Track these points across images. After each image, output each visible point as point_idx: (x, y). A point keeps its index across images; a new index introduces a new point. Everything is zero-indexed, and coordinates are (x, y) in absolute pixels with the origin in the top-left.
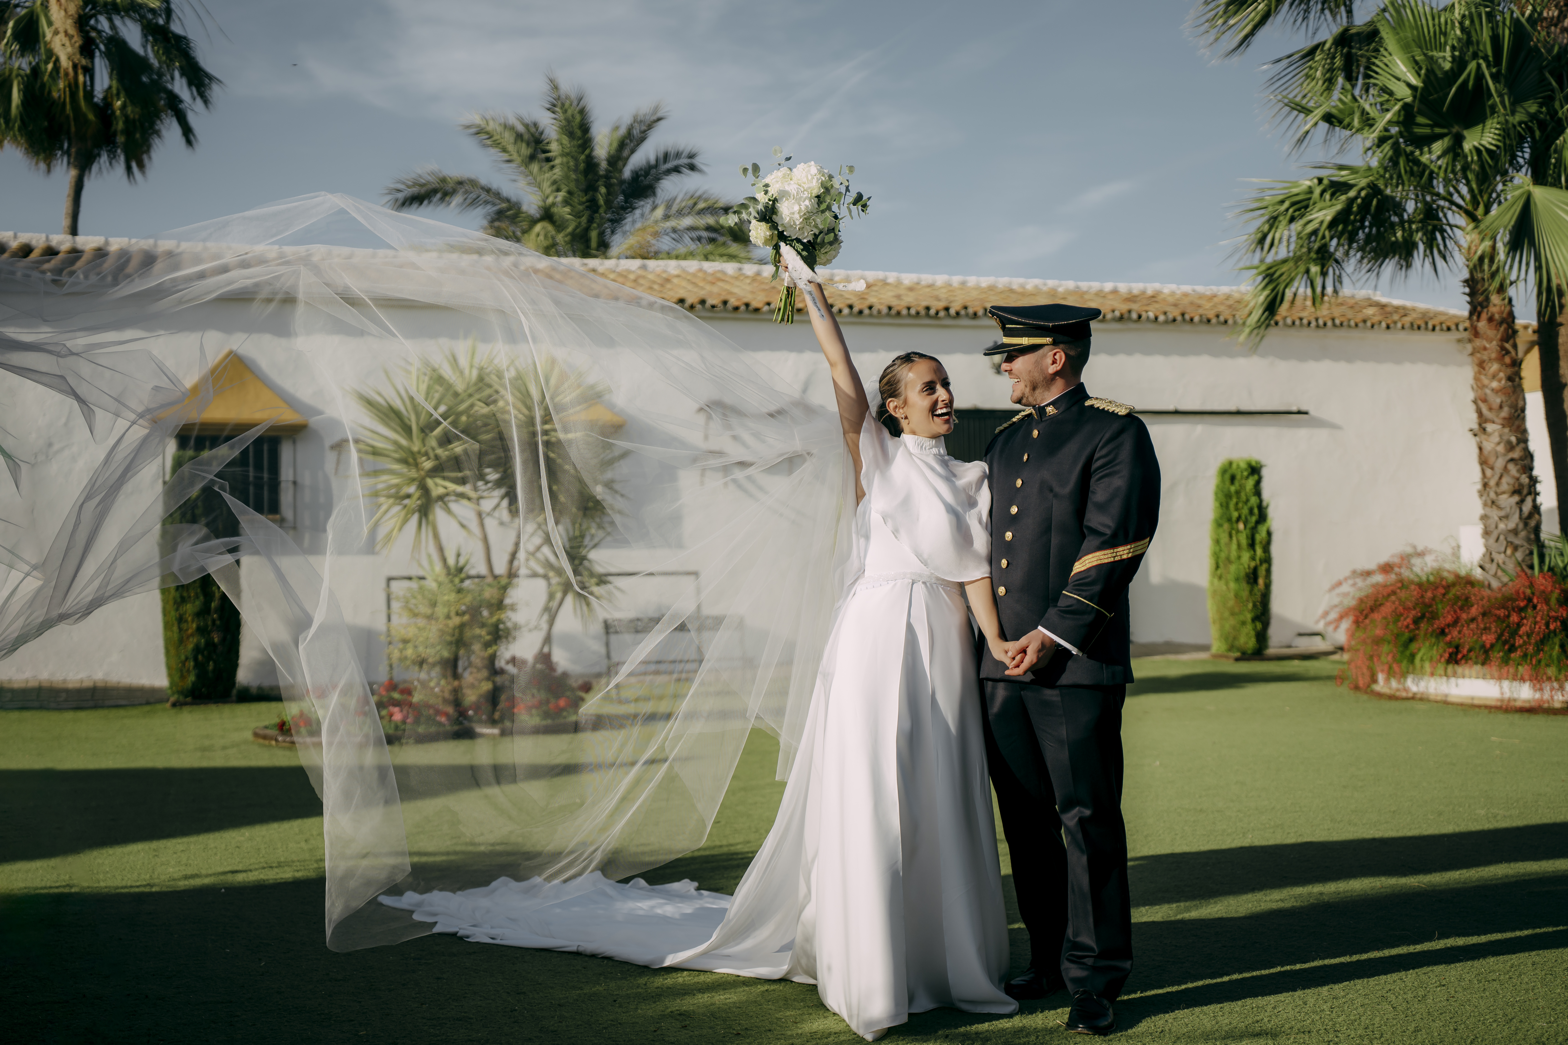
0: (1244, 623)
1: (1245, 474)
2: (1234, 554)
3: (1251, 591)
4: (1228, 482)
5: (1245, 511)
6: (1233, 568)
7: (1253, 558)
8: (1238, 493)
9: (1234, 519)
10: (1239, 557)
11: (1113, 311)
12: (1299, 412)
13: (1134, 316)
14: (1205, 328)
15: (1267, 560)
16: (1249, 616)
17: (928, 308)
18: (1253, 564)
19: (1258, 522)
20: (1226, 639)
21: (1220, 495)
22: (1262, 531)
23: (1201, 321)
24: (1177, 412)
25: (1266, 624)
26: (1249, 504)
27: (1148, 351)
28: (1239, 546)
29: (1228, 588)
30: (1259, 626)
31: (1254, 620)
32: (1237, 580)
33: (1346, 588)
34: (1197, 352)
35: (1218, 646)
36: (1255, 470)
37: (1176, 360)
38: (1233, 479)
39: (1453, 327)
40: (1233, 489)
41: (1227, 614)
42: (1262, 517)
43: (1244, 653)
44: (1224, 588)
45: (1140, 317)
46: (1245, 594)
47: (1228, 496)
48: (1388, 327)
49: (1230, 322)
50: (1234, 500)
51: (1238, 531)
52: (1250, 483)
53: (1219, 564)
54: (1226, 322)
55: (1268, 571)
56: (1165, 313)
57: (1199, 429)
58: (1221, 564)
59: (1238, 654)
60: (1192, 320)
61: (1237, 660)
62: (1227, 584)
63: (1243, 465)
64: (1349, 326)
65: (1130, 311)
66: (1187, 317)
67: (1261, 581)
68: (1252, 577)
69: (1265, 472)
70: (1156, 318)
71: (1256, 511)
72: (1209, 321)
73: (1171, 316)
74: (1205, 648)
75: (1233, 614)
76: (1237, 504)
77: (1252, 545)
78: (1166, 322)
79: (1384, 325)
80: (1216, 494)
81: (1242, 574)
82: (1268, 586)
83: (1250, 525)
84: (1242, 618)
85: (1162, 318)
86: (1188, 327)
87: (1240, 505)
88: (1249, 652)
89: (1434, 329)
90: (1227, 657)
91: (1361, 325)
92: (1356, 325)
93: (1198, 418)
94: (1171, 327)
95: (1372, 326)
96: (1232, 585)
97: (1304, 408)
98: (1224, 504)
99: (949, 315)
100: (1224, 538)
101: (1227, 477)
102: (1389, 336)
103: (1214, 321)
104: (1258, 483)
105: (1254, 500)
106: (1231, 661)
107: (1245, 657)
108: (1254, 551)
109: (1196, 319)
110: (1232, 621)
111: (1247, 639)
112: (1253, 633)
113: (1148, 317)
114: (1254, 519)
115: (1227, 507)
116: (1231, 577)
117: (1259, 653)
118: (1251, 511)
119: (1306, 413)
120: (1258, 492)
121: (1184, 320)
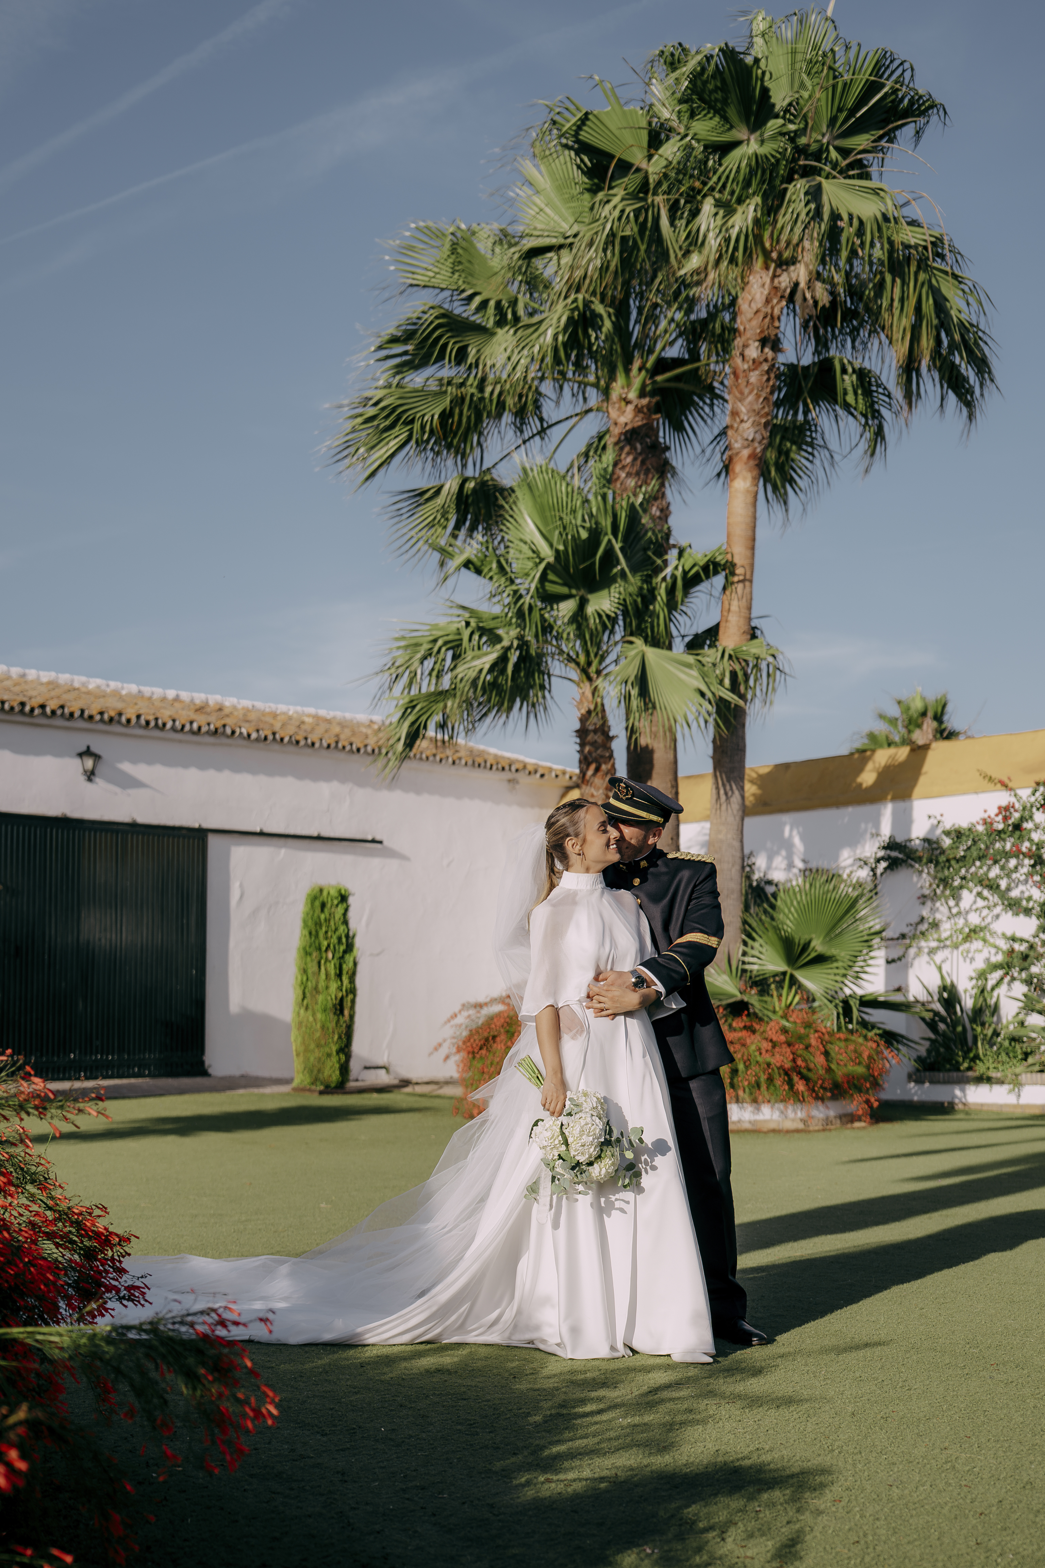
0: (329, 1055)
1: (336, 902)
2: (322, 984)
3: (338, 1021)
4: (318, 910)
5: (334, 940)
6: (320, 998)
7: (340, 989)
8: (327, 921)
9: (324, 948)
10: (327, 988)
11: (209, 724)
12: (373, 841)
13: (228, 731)
14: (292, 748)
15: (353, 991)
16: (334, 1048)
17: (23, 704)
18: (340, 995)
19: (345, 952)
20: (311, 1071)
21: (310, 923)
22: (349, 959)
23: (290, 741)
24: (262, 834)
25: (348, 1056)
26: (337, 933)
27: (237, 769)
28: (327, 975)
29: (315, 1020)
30: (343, 1057)
31: (338, 1053)
32: (325, 1010)
33: (460, 1020)
34: (282, 772)
35: (300, 1078)
36: (343, 898)
37: (263, 779)
38: (323, 906)
39: (507, 768)
40: (323, 917)
41: (312, 1046)
42: (350, 948)
43: (327, 1087)
44: (311, 1019)
45: (233, 732)
46: (331, 1025)
47: (318, 924)
48: (454, 763)
49: (317, 745)
50: (324, 929)
51: (327, 960)
52: (340, 910)
53: (306, 995)
54: (313, 744)
55: (353, 1002)
56: (258, 731)
57: (282, 853)
58: (308, 995)
59: (322, 1088)
60: (282, 739)
61: (321, 1093)
62: (314, 1015)
63: (333, 893)
64: (421, 759)
65: (224, 726)
66: (278, 737)
67: (346, 1012)
68: (339, 1007)
69: (351, 900)
70: (249, 735)
71: (344, 940)
72: (298, 742)
73: (262, 734)
74: (288, 1081)
75: (318, 1046)
76: (326, 932)
77: (339, 975)
78: (257, 740)
79: (450, 760)
80: (305, 922)
81: (330, 1005)
82: (352, 1017)
83: (337, 955)
84: (327, 1050)
85: (254, 735)
86: (276, 747)
87: (329, 934)
88: (333, 1085)
89: (491, 768)
90: (310, 1090)
91: (431, 758)
92: (427, 758)
93: (282, 841)
94: (261, 745)
95: (441, 760)
96: (319, 1016)
97: (378, 838)
98: (314, 932)
99: (44, 714)
100: (312, 967)
101: (317, 904)
102: (453, 771)
103: (302, 743)
104: (346, 910)
105: (342, 928)
106: (316, 1095)
107: (328, 1090)
108: (341, 980)
109: (286, 739)
110: (317, 1053)
111: (332, 1073)
112: (337, 1066)
113: (241, 733)
114: (343, 948)
115: (317, 936)
116: (318, 1007)
117: (340, 1087)
118: (340, 939)
119: (380, 842)
120: (346, 922)
121: (274, 739)
